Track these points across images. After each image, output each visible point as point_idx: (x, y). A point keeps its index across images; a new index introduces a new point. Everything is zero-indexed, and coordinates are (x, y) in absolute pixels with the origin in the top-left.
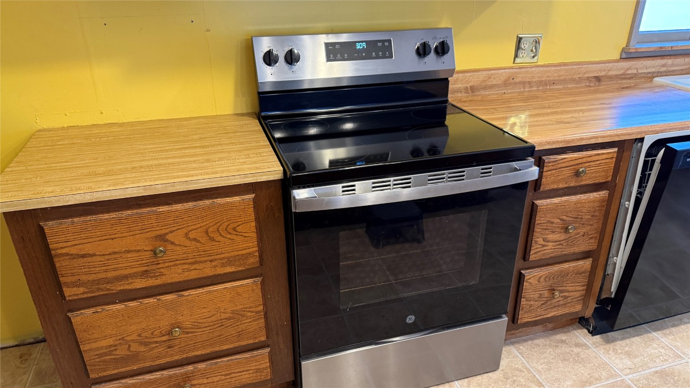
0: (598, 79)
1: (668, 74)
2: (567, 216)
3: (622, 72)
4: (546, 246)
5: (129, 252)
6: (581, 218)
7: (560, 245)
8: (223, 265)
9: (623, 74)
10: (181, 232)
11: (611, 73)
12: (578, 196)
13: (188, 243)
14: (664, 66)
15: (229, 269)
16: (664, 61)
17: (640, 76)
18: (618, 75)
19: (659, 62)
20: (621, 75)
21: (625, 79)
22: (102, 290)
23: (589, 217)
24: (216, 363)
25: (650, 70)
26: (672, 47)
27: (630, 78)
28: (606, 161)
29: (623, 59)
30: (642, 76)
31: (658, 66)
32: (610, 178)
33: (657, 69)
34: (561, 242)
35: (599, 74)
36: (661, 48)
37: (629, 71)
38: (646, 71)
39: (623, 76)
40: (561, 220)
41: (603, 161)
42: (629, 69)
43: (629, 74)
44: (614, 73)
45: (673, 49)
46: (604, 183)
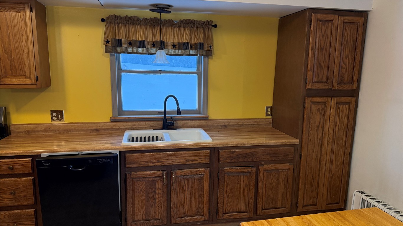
0: (97, 130)
1: (138, 129)
2: (11, 187)
3: (110, 127)
6: (20, 189)
11: (103, 128)
12: (16, 179)
14: (134, 125)
16: (134, 123)
17: (121, 129)
18: (108, 129)
19: (130, 123)
23: (25, 188)
25: (126, 127)
26: (135, 117)
27: (116, 130)
28: (26, 164)
29: (111, 122)
30: (123, 129)
31: (131, 125)
32: (31, 172)
33: (131, 127)
34: (12, 199)
35: (97, 128)
36: (129, 117)
37: (114, 127)
38: (124, 127)
39: (112, 129)
40: (8, 188)
41: (23, 164)
42: (114, 126)
43: (115, 128)
44: (106, 127)
45: (136, 118)
46: (29, 173)
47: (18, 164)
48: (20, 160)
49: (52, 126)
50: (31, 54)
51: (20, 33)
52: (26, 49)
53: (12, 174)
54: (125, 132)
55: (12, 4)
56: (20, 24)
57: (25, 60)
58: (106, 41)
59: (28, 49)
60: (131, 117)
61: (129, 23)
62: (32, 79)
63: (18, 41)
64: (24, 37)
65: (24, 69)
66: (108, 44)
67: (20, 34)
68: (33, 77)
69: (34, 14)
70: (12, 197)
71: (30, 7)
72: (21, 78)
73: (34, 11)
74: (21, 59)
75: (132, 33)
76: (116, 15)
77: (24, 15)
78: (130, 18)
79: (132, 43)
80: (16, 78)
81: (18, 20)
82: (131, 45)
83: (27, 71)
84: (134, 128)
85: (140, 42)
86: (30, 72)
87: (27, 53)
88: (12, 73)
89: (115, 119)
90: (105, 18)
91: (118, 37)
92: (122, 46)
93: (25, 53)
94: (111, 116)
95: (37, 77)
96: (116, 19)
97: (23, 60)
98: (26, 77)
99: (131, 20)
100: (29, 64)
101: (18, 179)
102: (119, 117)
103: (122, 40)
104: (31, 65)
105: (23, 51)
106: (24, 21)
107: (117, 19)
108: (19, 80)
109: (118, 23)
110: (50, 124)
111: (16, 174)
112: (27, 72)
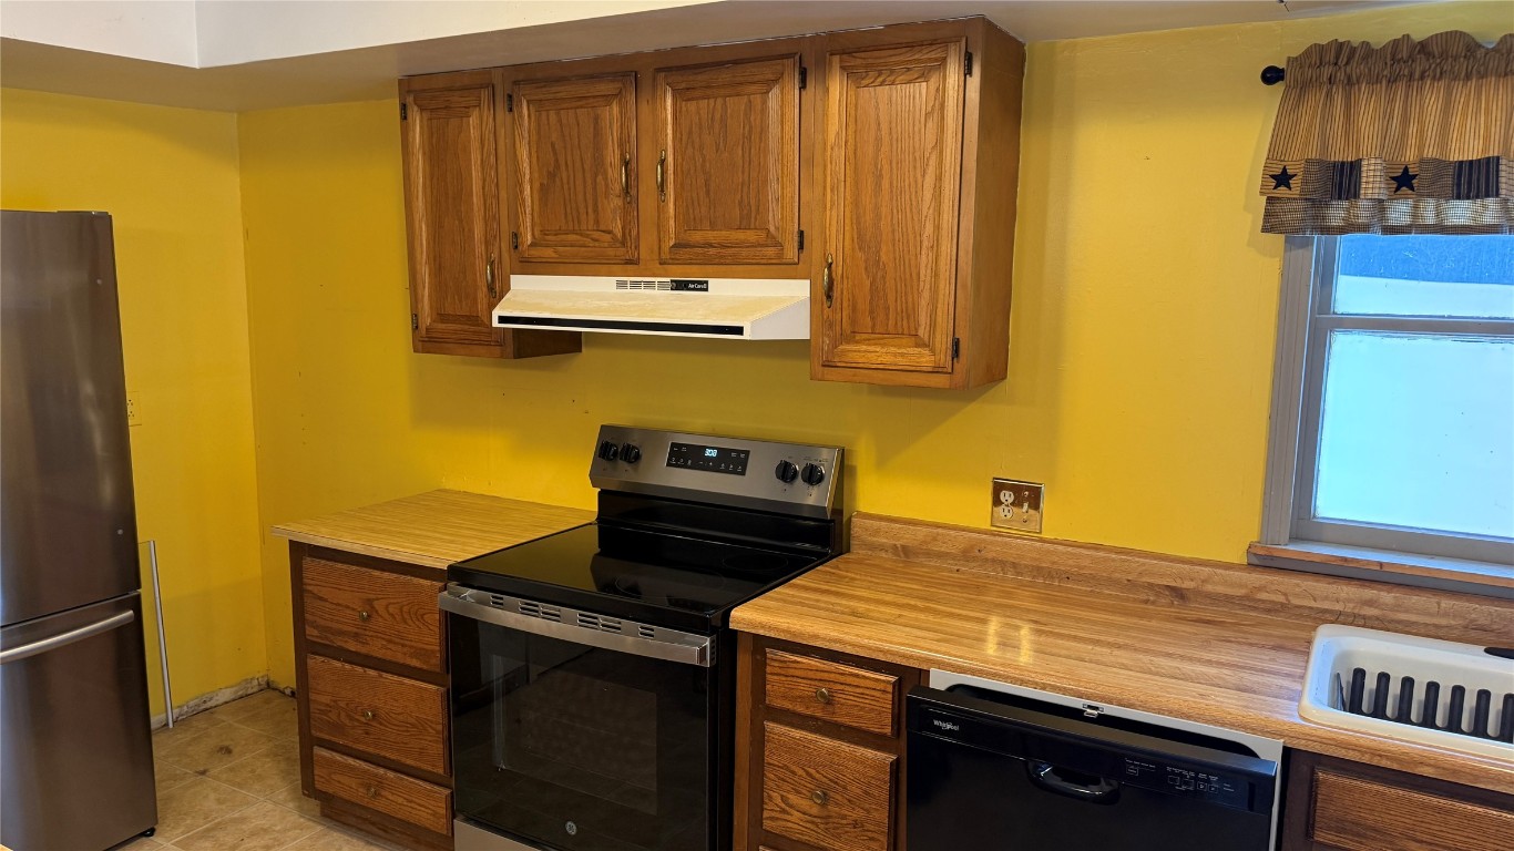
0: (1179, 594)
1: (1390, 626)
2: (818, 772)
3: (1242, 592)
4: (788, 814)
5: (348, 607)
6: (845, 788)
7: (813, 823)
8: (412, 656)
9: (1246, 597)
10: (384, 602)
11: (1209, 588)
12: (837, 743)
13: (387, 616)
14: (1370, 603)
15: (415, 663)
16: (1369, 593)
17: (1298, 611)
18: (1233, 597)
19: (1349, 590)
20: (1241, 598)
21: (1255, 609)
22: (327, 638)
23: (858, 791)
24: (402, 779)
25: (1326, 605)
26: (1381, 564)
27: (1268, 611)
28: (873, 693)
29: (1251, 566)
30: (1306, 612)
31: (1350, 601)
32: (888, 730)
33: (1349, 608)
34: (815, 819)
35: (1178, 584)
36: (1345, 559)
37: (1263, 596)
38: (1313, 604)
39: (1248, 602)
40: (808, 773)
41: (867, 692)
42: (1261, 589)
43: (1263, 601)
44: (1221, 589)
45: (1385, 569)
46: (882, 736)
47: (847, 688)
48: (857, 676)
49: (992, 543)
50: (947, 248)
51: (918, 165)
52: (929, 229)
53: (825, 722)
54: (1315, 629)
55: (904, 50)
56: (920, 130)
57: (922, 272)
58: (1272, 176)
59: (937, 228)
60: (1357, 561)
61: (1411, 75)
62: (938, 351)
63: (907, 197)
64: (929, 180)
65: (914, 309)
66: (1283, 189)
67: (918, 171)
68: (943, 342)
69: (974, 82)
70: (815, 810)
71: (966, 52)
72: (900, 347)
73: (977, 70)
74: (907, 270)
75: (1421, 122)
76: (1342, 44)
77: (938, 89)
78: (1424, 48)
79: (1414, 177)
80: (883, 345)
81: (918, 112)
82: (1412, 189)
83: (923, 319)
84: (1370, 618)
85: (1466, 169)
86: (933, 325)
87: (932, 247)
88: (874, 326)
89: (1273, 558)
90: (1281, 65)
91: (1338, 155)
92: (1356, 196)
93: (925, 244)
94: (1254, 538)
95: (956, 344)
96: (1343, 59)
97: (914, 275)
98: (920, 344)
99: (1429, 55)
100: (935, 290)
101: (845, 747)
102: (1291, 547)
103: (1364, 163)
104: (941, 292)
105: (918, 238)
106: (935, 115)
107: (1347, 63)
108: (895, 355)
109: (1349, 80)
110: (985, 532)
111: (838, 726)
112: (924, 323)
